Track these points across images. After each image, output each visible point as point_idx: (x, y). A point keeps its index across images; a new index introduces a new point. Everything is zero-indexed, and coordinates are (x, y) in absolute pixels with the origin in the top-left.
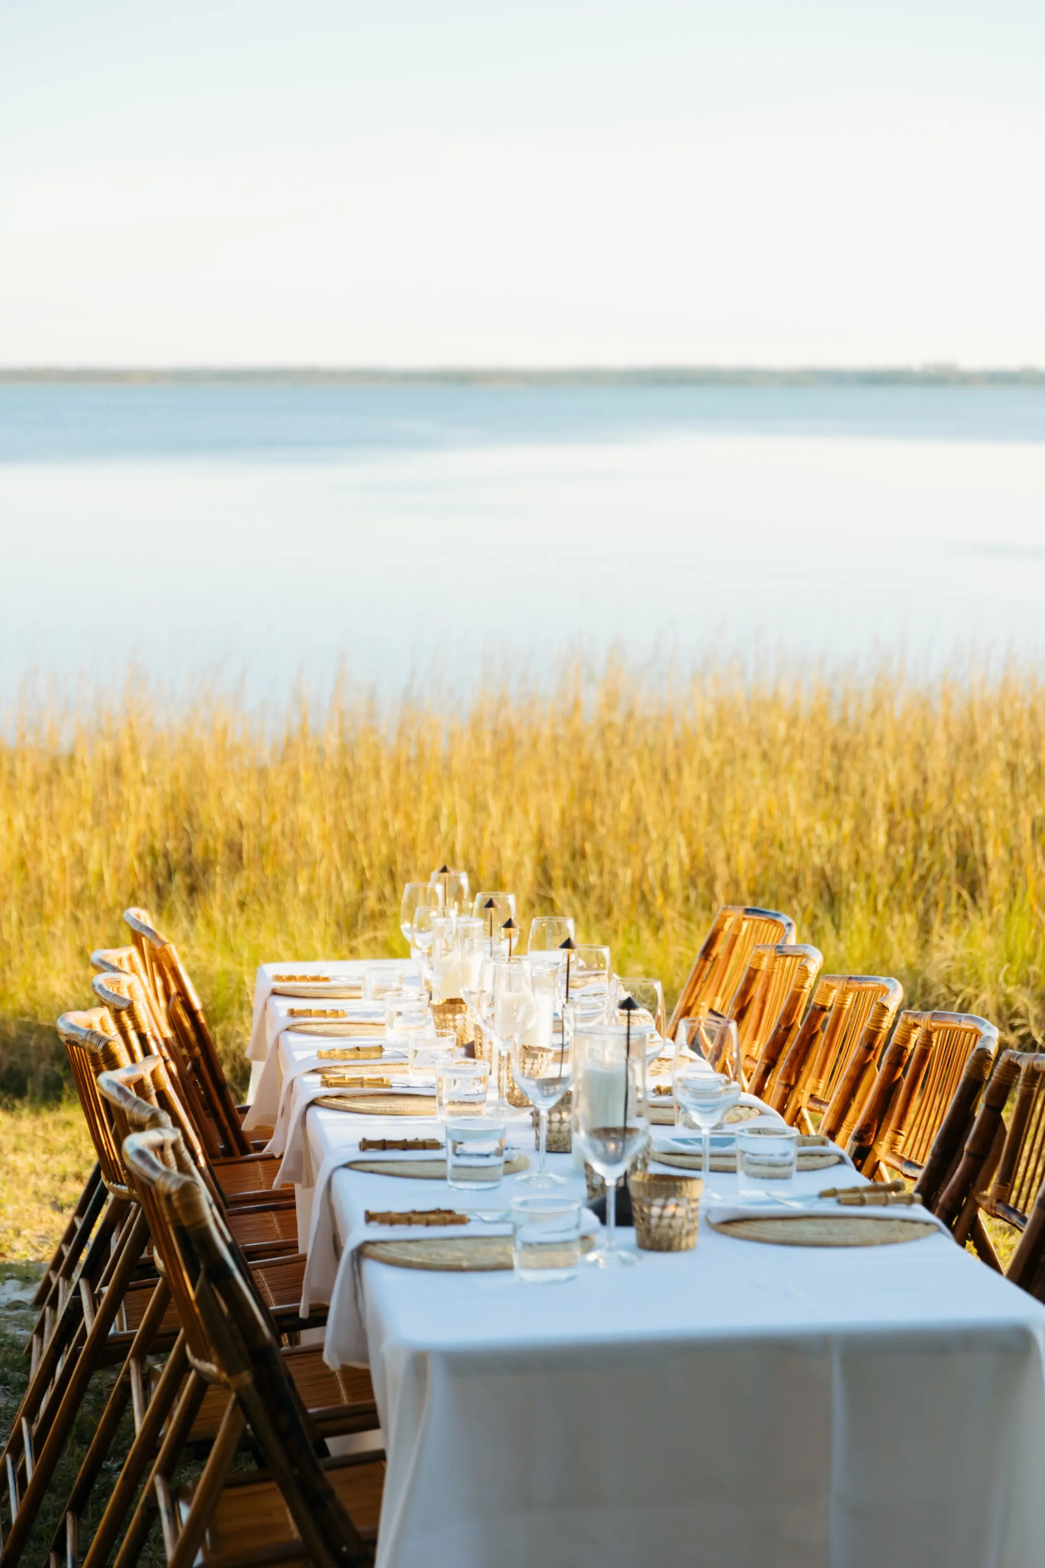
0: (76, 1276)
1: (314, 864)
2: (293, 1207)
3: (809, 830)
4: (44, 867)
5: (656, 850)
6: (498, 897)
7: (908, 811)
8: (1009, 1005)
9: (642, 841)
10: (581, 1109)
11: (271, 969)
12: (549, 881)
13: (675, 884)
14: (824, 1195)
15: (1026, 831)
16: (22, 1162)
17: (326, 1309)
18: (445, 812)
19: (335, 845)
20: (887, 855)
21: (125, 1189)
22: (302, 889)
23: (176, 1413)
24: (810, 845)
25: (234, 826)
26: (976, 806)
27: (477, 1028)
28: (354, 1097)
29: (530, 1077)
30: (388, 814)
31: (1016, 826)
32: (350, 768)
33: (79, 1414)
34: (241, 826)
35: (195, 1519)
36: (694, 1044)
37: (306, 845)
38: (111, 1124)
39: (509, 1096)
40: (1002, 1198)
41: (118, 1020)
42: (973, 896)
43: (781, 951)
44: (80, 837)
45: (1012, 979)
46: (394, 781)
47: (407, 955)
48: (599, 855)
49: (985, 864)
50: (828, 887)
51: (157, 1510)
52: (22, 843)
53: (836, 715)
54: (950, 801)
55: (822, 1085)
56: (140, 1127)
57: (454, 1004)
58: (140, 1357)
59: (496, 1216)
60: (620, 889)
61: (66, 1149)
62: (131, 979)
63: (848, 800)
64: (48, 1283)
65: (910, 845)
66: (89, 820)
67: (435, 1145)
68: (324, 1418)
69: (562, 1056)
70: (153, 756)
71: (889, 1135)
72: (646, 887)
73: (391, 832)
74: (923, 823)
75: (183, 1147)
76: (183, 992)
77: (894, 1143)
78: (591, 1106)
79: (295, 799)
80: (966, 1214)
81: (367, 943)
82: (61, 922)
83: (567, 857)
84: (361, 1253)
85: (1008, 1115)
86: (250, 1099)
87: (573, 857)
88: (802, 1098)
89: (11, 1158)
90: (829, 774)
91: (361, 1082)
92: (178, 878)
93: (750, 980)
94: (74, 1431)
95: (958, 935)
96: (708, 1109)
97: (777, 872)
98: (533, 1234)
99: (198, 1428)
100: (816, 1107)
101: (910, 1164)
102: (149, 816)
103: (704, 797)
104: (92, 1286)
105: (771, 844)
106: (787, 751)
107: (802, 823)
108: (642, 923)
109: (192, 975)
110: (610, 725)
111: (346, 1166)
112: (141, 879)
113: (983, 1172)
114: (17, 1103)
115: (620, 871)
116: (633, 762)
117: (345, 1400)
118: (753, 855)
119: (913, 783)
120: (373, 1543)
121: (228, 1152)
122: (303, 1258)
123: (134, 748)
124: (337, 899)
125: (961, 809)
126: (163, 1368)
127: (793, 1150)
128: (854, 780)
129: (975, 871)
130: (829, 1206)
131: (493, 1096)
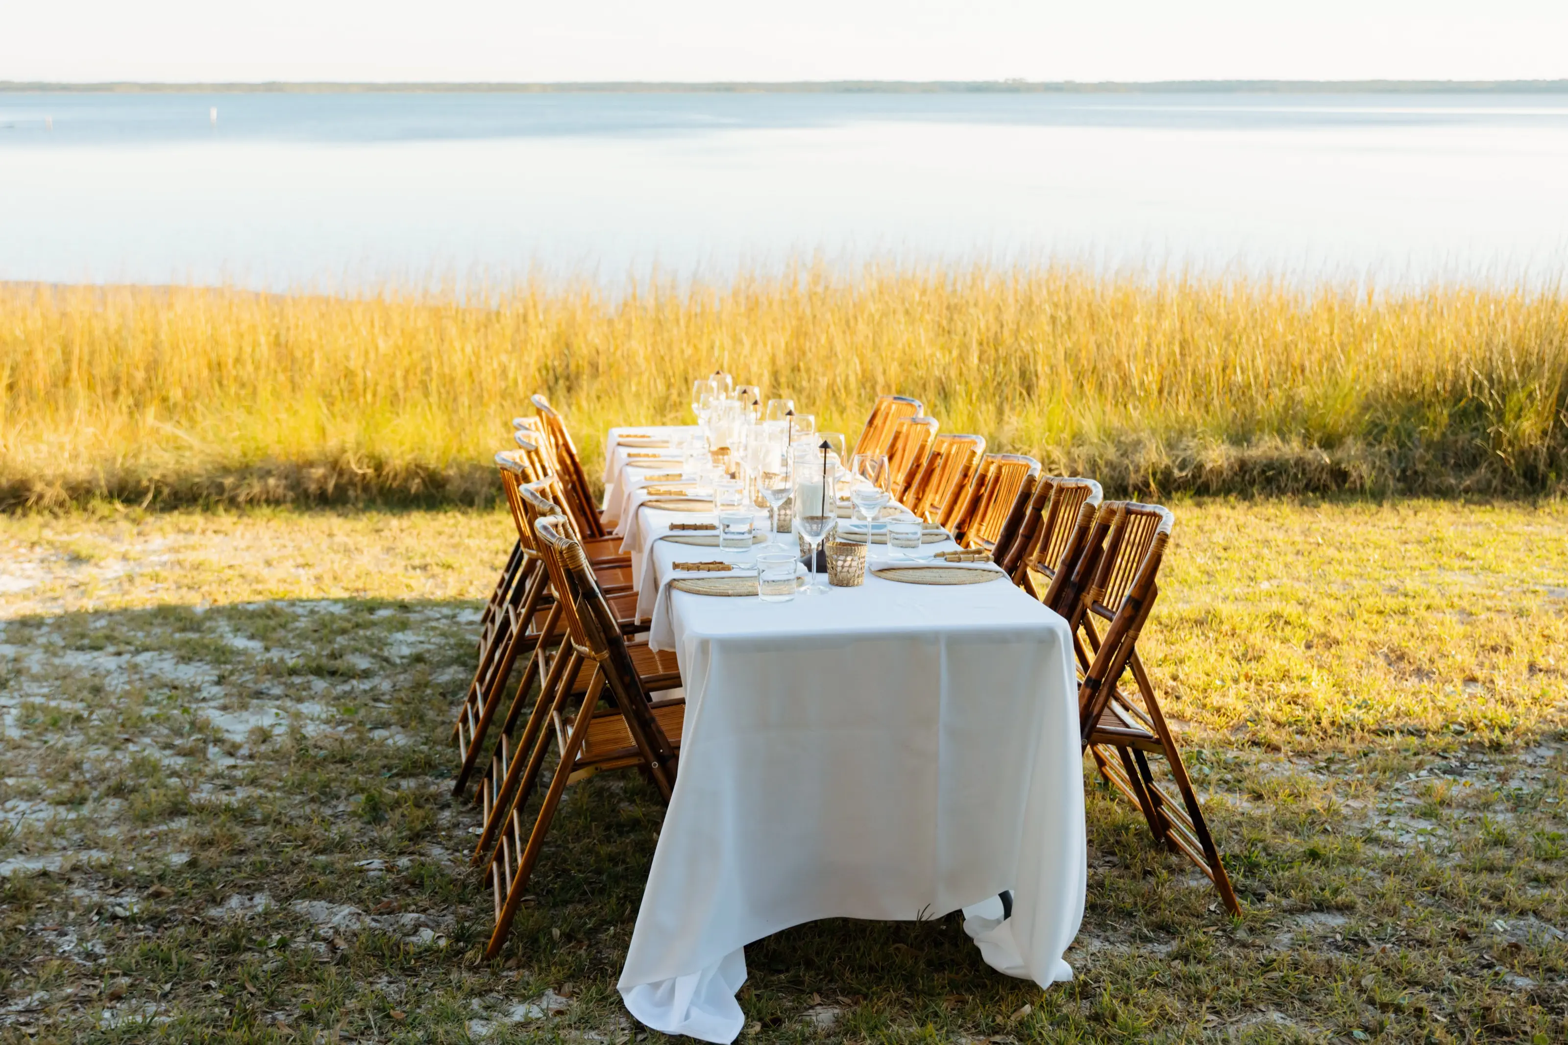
0: (506, 604)
1: (640, 374)
2: (630, 566)
3: (932, 355)
4: (483, 376)
5: (841, 368)
6: (749, 389)
7: (991, 345)
8: (1049, 457)
9: (833, 360)
10: (798, 506)
11: (616, 432)
12: (779, 384)
13: (853, 385)
14: (936, 556)
15: (1061, 356)
16: (472, 543)
17: (650, 621)
18: (717, 344)
19: (653, 364)
20: (978, 370)
21: (534, 552)
22: (634, 389)
23: (565, 678)
24: (933, 363)
25: (594, 353)
26: (1032, 340)
27: (738, 464)
28: (666, 501)
29: (768, 489)
30: (684, 345)
31: (1055, 354)
32: (662, 317)
33: (508, 682)
34: (598, 352)
35: (576, 735)
36: (863, 473)
37: (636, 363)
38: (526, 514)
39: (756, 502)
40: (1041, 561)
41: (530, 457)
42: (1029, 394)
43: (915, 422)
44: (504, 358)
45: (1051, 442)
46: (687, 327)
47: (695, 423)
48: (808, 370)
49: (1037, 376)
50: (944, 389)
51: (554, 730)
52: (470, 362)
53: (949, 288)
54: (1016, 339)
55: (938, 498)
56: (544, 515)
57: (724, 450)
58: (544, 647)
59: (748, 566)
60: (820, 390)
61: (498, 536)
62: (537, 434)
63: (957, 338)
64: (489, 610)
65: (992, 364)
66: (510, 347)
67: (712, 527)
68: (648, 681)
69: (786, 478)
70: (546, 311)
71: (976, 526)
72: (836, 388)
73: (686, 356)
74: (1000, 351)
75: (568, 526)
76: (566, 445)
77: (979, 530)
78: (804, 503)
79: (629, 336)
80: (1020, 570)
81: (672, 420)
82: (493, 408)
83: (789, 370)
84: (670, 586)
85: (1045, 514)
86: (605, 506)
87: (793, 370)
88: (926, 505)
89: (466, 541)
90: (944, 323)
91: (670, 493)
92: (561, 382)
93: (896, 438)
94: (505, 692)
95: (1020, 415)
96: (870, 507)
97: (913, 380)
98: (769, 575)
99: (577, 686)
100: (934, 510)
101: (988, 542)
102: (544, 347)
103: (871, 336)
104: (516, 608)
105: (910, 364)
106: (920, 309)
107: (928, 351)
108: (834, 408)
109: (572, 436)
110: (815, 293)
111: (661, 539)
112: (540, 383)
113: (1031, 545)
114: (470, 510)
115: (820, 379)
116: (828, 316)
117: (661, 671)
118: (899, 370)
119: (994, 327)
120: (678, 748)
121: (593, 535)
122: (637, 594)
123: (535, 306)
124: (654, 395)
125: (1023, 343)
126: (557, 654)
127: (920, 531)
128: (960, 325)
129: (1031, 379)
130: (941, 562)
131: (746, 501)
